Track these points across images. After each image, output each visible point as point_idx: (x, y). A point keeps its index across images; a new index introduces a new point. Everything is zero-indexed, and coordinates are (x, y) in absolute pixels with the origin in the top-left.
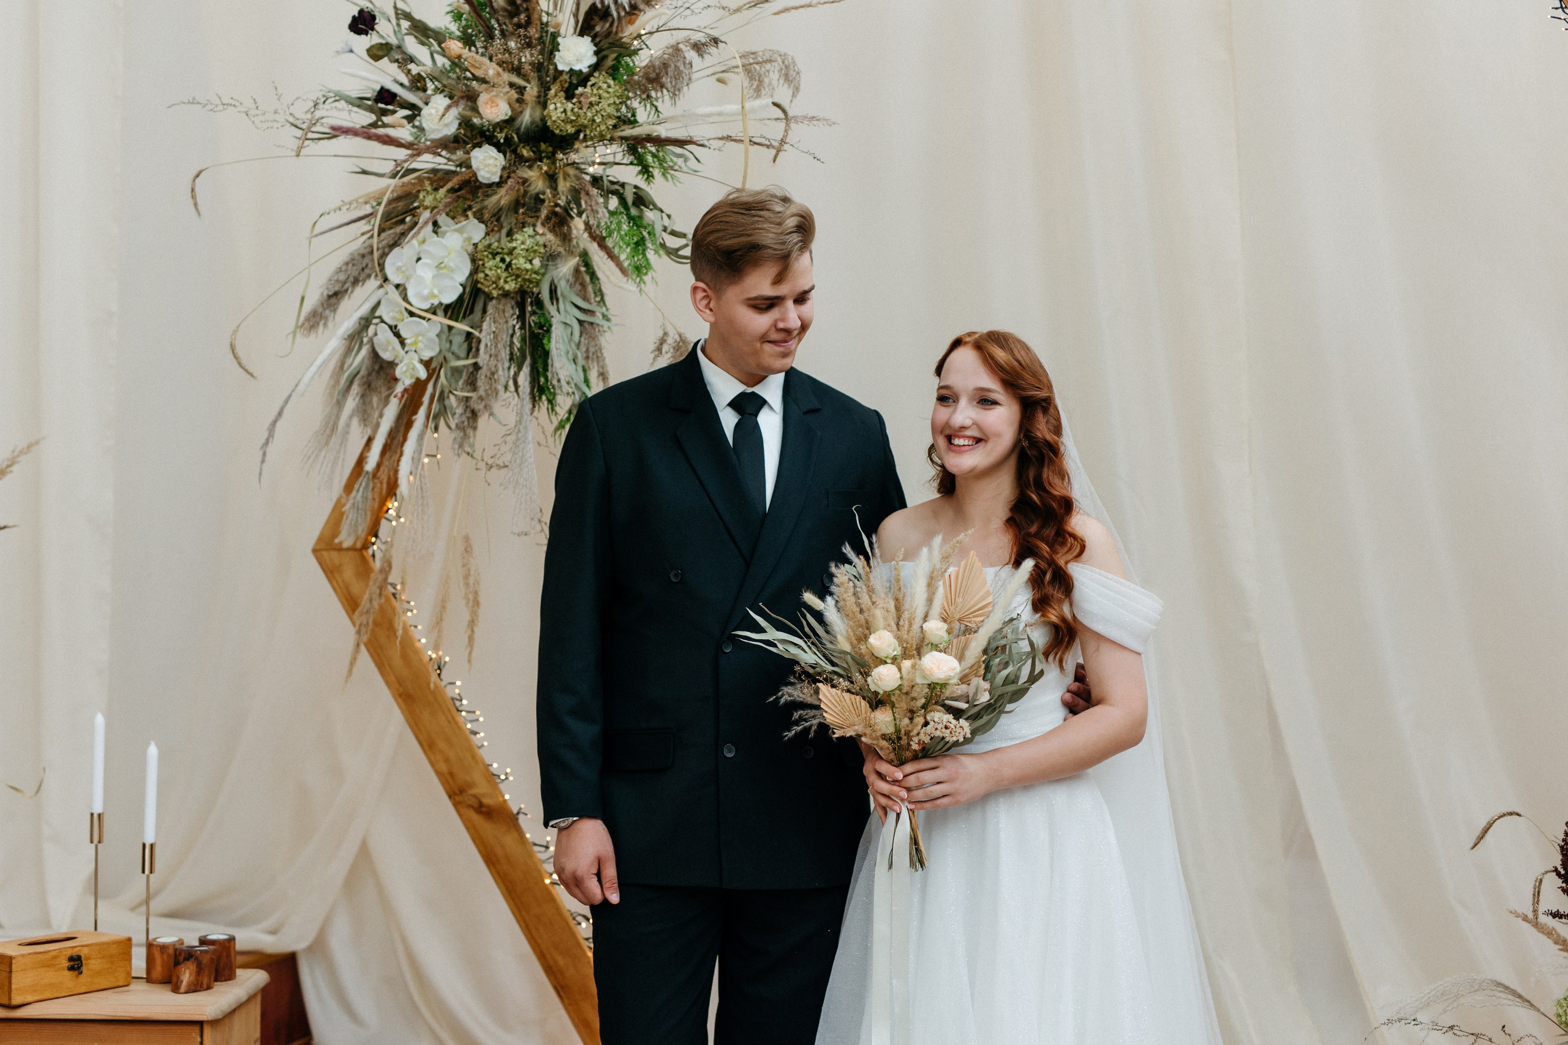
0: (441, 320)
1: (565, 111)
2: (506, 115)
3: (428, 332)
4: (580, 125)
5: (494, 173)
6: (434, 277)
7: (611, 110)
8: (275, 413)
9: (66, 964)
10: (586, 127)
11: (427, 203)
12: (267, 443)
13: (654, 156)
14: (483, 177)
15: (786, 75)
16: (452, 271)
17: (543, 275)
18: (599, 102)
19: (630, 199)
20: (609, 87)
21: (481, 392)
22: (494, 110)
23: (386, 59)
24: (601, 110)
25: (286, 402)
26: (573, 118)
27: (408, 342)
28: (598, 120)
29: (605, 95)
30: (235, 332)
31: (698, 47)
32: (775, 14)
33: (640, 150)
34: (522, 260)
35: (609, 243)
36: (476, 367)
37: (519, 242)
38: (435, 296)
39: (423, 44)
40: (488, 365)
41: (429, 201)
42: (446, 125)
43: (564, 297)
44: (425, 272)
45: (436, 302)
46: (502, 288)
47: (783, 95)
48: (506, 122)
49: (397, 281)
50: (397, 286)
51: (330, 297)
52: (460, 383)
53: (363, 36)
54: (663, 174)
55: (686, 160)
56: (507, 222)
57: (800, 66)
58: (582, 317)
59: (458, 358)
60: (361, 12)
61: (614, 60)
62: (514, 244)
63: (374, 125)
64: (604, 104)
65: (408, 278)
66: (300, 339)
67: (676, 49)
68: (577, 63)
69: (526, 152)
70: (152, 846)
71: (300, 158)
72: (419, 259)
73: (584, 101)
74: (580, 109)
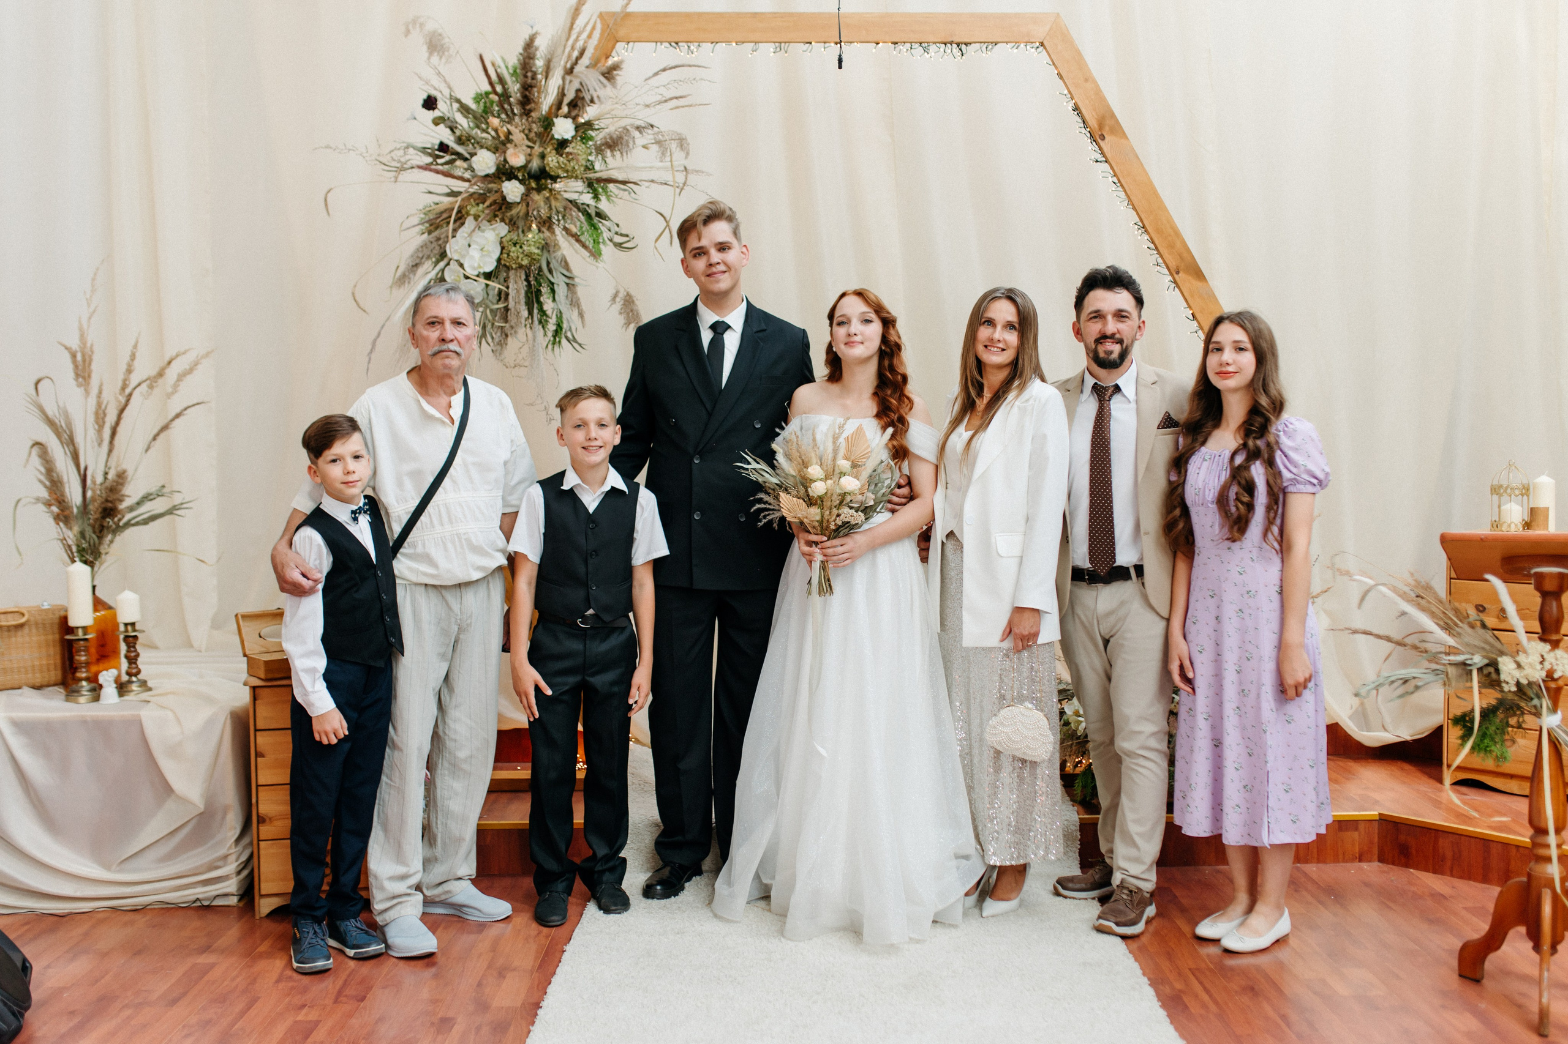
0: (483, 281)
1: (558, 162)
2: (523, 163)
4: (563, 169)
5: (517, 197)
6: (482, 256)
7: (584, 163)
8: (376, 334)
10: (567, 171)
11: (472, 212)
12: (371, 351)
13: (603, 188)
14: (510, 198)
15: (682, 146)
16: (490, 252)
17: (541, 256)
19: (593, 214)
20: (582, 148)
21: (512, 323)
22: (517, 160)
23: (442, 126)
25: (383, 327)
26: (563, 166)
28: (577, 167)
29: (580, 153)
30: (355, 286)
31: (638, 128)
32: (672, 110)
33: (596, 185)
35: (582, 238)
36: (507, 309)
38: (480, 267)
39: (466, 117)
40: (516, 309)
41: (473, 211)
42: (489, 168)
43: (556, 270)
44: (474, 252)
45: (482, 271)
46: (519, 264)
47: (678, 157)
48: (522, 167)
49: (456, 258)
50: (457, 261)
51: (413, 266)
52: (497, 318)
53: (431, 111)
54: (608, 200)
55: (629, 193)
56: (521, 223)
57: (689, 140)
58: (567, 281)
59: (493, 304)
60: (429, 97)
61: (584, 132)
63: (432, 163)
64: (580, 158)
65: (463, 256)
66: (394, 291)
67: (625, 128)
68: (564, 134)
69: (534, 185)
72: (469, 246)
73: (570, 157)
74: (567, 161)
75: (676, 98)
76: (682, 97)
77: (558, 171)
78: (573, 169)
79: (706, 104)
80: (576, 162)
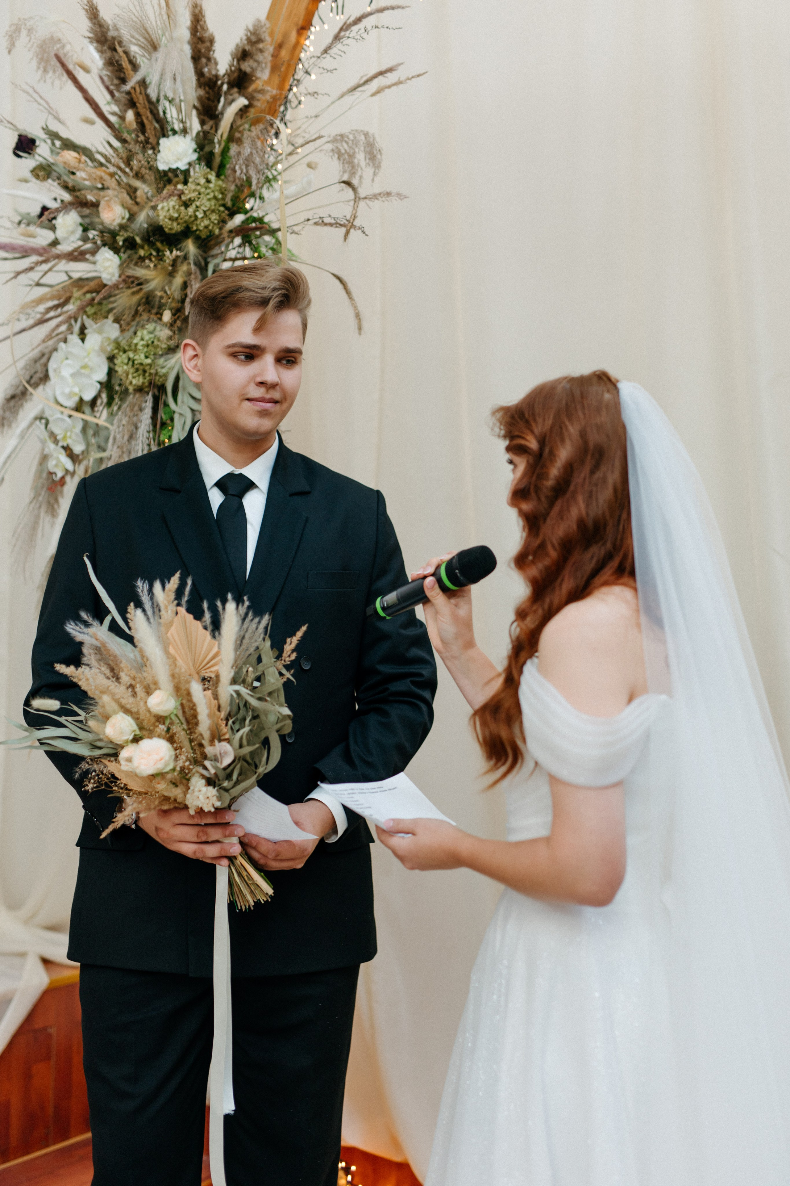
0: (82, 416)
2: (123, 218)
3: (74, 427)
4: (185, 222)
5: (113, 275)
6: (73, 375)
10: (191, 223)
14: (108, 280)
16: (91, 369)
18: (199, 198)
20: (208, 181)
22: (113, 216)
23: (50, 179)
24: (201, 205)
26: (176, 215)
27: (58, 438)
28: (200, 215)
29: (203, 190)
32: (372, 95)
34: (142, 356)
37: (139, 338)
38: (76, 394)
43: (184, 389)
44: (66, 372)
45: (80, 400)
48: (125, 224)
51: (8, 400)
53: (29, 159)
57: (380, 143)
59: (102, 451)
60: (21, 136)
62: (135, 341)
64: (203, 199)
68: (176, 162)
69: (143, 253)
73: (184, 198)
74: (182, 206)
75: (381, 73)
76: (390, 70)
77: (172, 225)
78: (193, 219)
79: (419, 76)
80: (197, 207)
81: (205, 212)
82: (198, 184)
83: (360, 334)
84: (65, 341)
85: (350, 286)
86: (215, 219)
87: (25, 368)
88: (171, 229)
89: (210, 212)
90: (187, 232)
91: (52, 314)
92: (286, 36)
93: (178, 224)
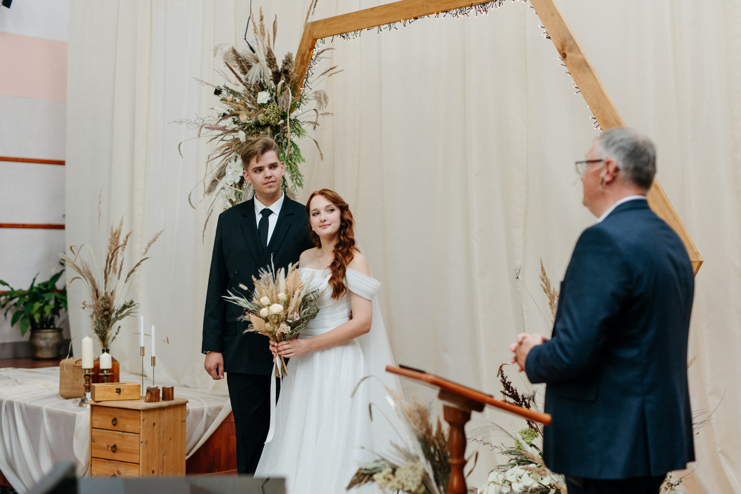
1: (261, 117)
2: (247, 120)
3: (232, 192)
4: (267, 121)
6: (232, 174)
7: (275, 115)
8: (206, 220)
9: (116, 391)
12: (204, 230)
14: (242, 141)
18: (271, 113)
20: (274, 107)
22: (243, 118)
24: (272, 115)
25: (210, 216)
26: (263, 119)
27: (227, 196)
28: (271, 119)
30: (190, 195)
32: (329, 76)
38: (233, 181)
44: (229, 173)
45: (234, 183)
48: (247, 122)
51: (212, 182)
53: (220, 96)
60: (217, 89)
68: (263, 101)
70: (154, 357)
71: (200, 138)
73: (265, 113)
74: (265, 116)
75: (332, 69)
76: (334, 68)
77: (262, 122)
78: (269, 120)
79: (342, 71)
80: (270, 116)
81: (273, 118)
82: (270, 108)
83: (322, 161)
84: (230, 162)
85: (319, 144)
86: (277, 120)
87: (218, 170)
88: (262, 123)
89: (275, 118)
90: (268, 125)
91: (227, 151)
92: (306, 52)
93: (264, 122)
